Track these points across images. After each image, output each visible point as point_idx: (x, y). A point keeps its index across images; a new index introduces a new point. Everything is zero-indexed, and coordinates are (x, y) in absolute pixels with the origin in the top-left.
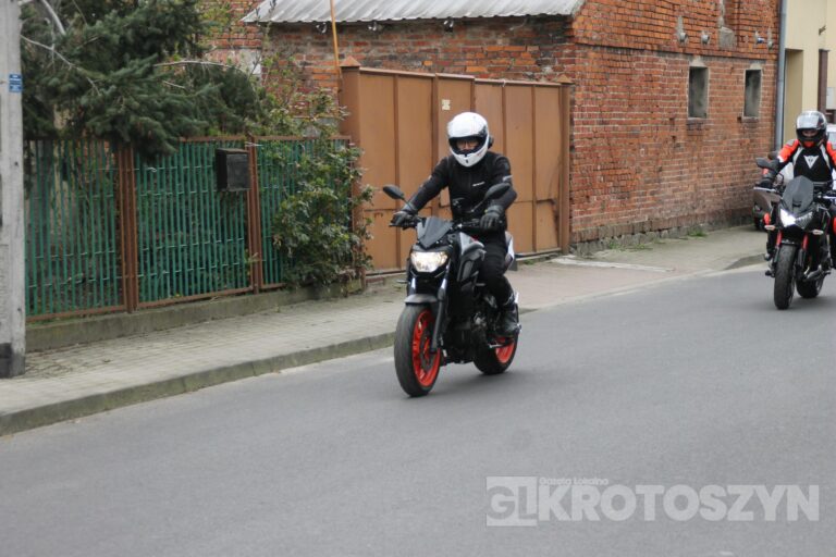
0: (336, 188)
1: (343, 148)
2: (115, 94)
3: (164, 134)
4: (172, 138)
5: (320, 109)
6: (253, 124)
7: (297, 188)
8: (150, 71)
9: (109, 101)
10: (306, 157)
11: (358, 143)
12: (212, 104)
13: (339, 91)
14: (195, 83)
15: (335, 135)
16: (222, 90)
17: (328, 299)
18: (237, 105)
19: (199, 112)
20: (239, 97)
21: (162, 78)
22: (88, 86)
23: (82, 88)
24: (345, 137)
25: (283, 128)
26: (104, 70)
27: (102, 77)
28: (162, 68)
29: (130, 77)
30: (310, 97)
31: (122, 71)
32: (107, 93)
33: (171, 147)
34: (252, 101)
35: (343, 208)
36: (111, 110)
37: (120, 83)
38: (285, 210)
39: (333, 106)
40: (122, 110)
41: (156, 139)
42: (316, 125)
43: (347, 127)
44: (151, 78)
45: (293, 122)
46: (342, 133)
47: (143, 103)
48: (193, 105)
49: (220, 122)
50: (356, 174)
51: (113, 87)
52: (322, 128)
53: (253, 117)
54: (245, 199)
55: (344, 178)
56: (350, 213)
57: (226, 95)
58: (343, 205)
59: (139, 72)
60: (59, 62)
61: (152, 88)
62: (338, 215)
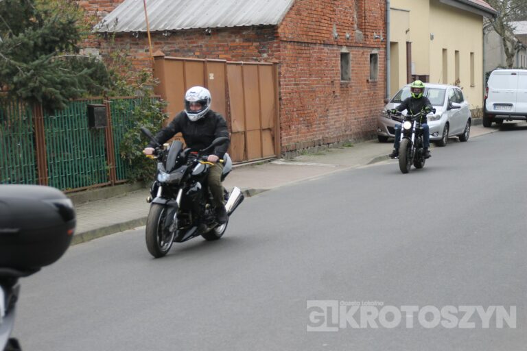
0: (155, 125)
1: (157, 102)
2: (33, 75)
3: (61, 97)
4: (65, 99)
5: (144, 80)
6: (107, 90)
7: (133, 125)
9: (30, 79)
10: (137, 108)
11: (165, 98)
13: (153, 70)
14: (74, 68)
15: (152, 95)
18: (97, 79)
20: (98, 75)
21: (58, 65)
22: (17, 70)
23: (14, 72)
24: (157, 96)
25: (123, 92)
26: (26, 61)
27: (25, 65)
29: (41, 65)
30: (137, 74)
31: (37, 62)
32: (29, 74)
33: (64, 105)
34: (106, 77)
36: (31, 84)
37: (36, 69)
38: (127, 138)
39: (150, 79)
40: (37, 84)
41: (56, 101)
42: (141, 90)
43: (159, 90)
44: (52, 65)
45: (128, 88)
46: (156, 94)
47: (48, 80)
48: (77, 80)
49: (89, 89)
50: (165, 116)
51: (32, 71)
52: (146, 91)
53: (107, 86)
54: (105, 133)
55: (159, 119)
59: (46, 62)
61: (53, 71)
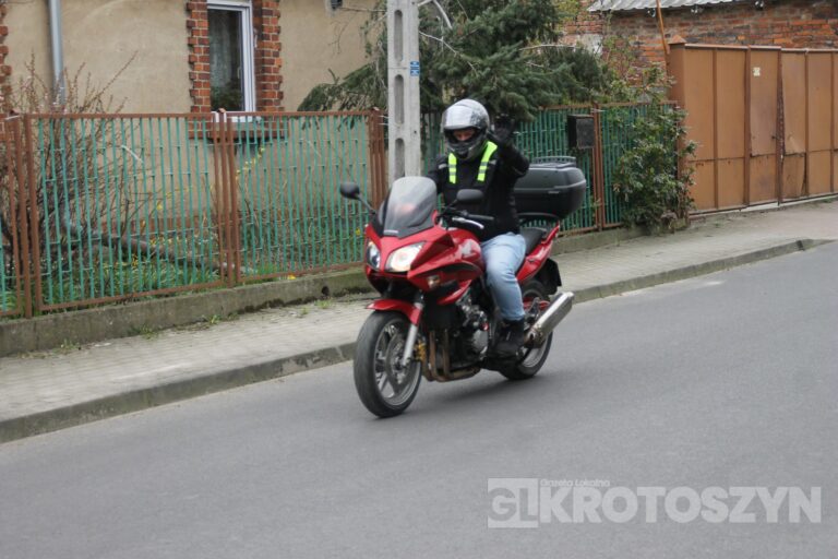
0: (665, 144)
1: (671, 111)
2: (490, 74)
3: (526, 105)
4: (533, 108)
5: (652, 79)
6: (597, 94)
7: (633, 144)
8: (517, 54)
9: (484, 80)
10: (641, 119)
11: (683, 106)
12: (565, 78)
13: (667, 64)
14: (551, 62)
15: (664, 100)
16: (573, 68)
17: (658, 235)
18: (584, 78)
19: (555, 86)
20: (586, 72)
21: (526, 60)
22: (469, 68)
23: (465, 70)
24: (672, 102)
25: (621, 96)
26: (481, 55)
27: (479, 61)
28: (525, 53)
29: (501, 60)
30: (643, 70)
31: (495, 56)
32: (483, 74)
33: (531, 116)
34: (597, 75)
35: (670, 160)
36: (486, 88)
37: (494, 65)
38: (623, 163)
39: (662, 76)
40: (494, 87)
41: (520, 110)
42: (648, 92)
43: (674, 94)
44: (518, 60)
45: (629, 91)
46: (670, 98)
47: (510, 81)
48: (550, 81)
49: (571, 93)
50: (681, 131)
51: (488, 69)
52: (654, 95)
53: (597, 88)
54: (591, 155)
55: (671, 135)
56: (676, 164)
57: (575, 72)
58: (671, 157)
59: (508, 56)
60: (447, 50)
61: (518, 68)
62: (665, 166)
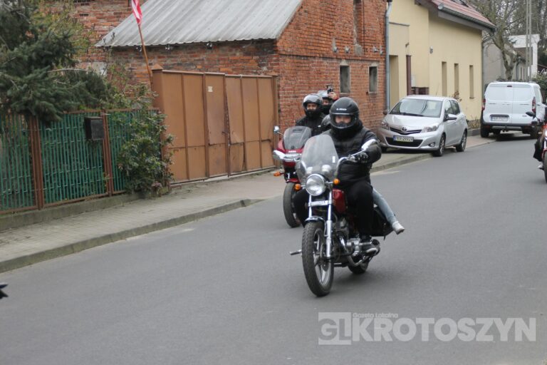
0: (152, 137)
1: (155, 114)
2: (27, 89)
3: (54, 110)
4: (59, 112)
5: (141, 93)
6: (104, 103)
7: (131, 137)
8: (46, 75)
9: (23, 93)
10: (135, 120)
11: (163, 112)
12: (81, 92)
13: (151, 83)
14: (71, 81)
15: (150, 108)
16: (87, 84)
18: (95, 92)
19: (74, 97)
20: (96, 88)
21: (53, 79)
22: (11, 84)
23: (8, 86)
24: (156, 109)
25: (121, 104)
26: (20, 75)
27: (19, 79)
28: (52, 74)
29: (35, 79)
30: (135, 87)
31: (31, 76)
32: (22, 88)
33: (58, 118)
34: (103, 90)
36: (25, 98)
37: (30, 82)
38: (124, 150)
39: (148, 91)
40: (31, 98)
41: (50, 113)
42: (139, 102)
43: (157, 103)
44: (47, 79)
45: (126, 101)
46: (154, 106)
47: (42, 93)
48: (71, 93)
49: (86, 102)
50: (163, 128)
51: (26, 85)
52: (144, 104)
53: (104, 99)
54: (102, 145)
55: (156, 131)
56: (160, 150)
57: (89, 88)
58: (157, 146)
59: (40, 76)
61: (48, 85)
62: (153, 151)
